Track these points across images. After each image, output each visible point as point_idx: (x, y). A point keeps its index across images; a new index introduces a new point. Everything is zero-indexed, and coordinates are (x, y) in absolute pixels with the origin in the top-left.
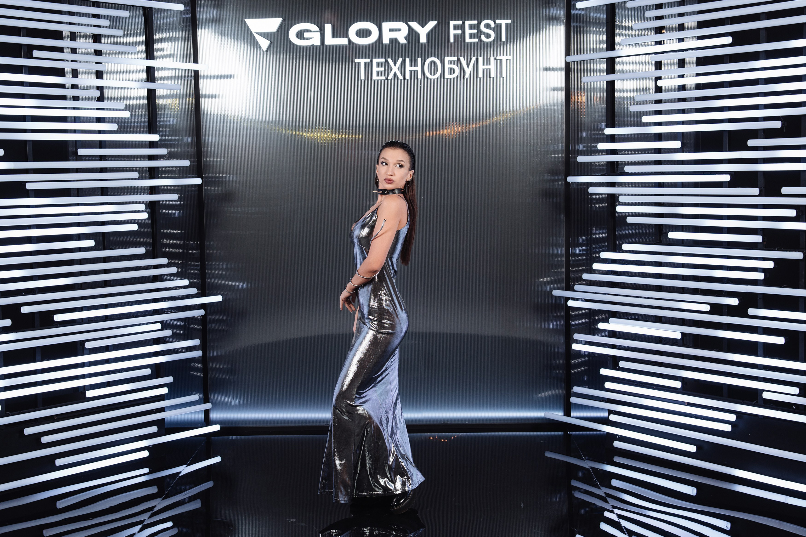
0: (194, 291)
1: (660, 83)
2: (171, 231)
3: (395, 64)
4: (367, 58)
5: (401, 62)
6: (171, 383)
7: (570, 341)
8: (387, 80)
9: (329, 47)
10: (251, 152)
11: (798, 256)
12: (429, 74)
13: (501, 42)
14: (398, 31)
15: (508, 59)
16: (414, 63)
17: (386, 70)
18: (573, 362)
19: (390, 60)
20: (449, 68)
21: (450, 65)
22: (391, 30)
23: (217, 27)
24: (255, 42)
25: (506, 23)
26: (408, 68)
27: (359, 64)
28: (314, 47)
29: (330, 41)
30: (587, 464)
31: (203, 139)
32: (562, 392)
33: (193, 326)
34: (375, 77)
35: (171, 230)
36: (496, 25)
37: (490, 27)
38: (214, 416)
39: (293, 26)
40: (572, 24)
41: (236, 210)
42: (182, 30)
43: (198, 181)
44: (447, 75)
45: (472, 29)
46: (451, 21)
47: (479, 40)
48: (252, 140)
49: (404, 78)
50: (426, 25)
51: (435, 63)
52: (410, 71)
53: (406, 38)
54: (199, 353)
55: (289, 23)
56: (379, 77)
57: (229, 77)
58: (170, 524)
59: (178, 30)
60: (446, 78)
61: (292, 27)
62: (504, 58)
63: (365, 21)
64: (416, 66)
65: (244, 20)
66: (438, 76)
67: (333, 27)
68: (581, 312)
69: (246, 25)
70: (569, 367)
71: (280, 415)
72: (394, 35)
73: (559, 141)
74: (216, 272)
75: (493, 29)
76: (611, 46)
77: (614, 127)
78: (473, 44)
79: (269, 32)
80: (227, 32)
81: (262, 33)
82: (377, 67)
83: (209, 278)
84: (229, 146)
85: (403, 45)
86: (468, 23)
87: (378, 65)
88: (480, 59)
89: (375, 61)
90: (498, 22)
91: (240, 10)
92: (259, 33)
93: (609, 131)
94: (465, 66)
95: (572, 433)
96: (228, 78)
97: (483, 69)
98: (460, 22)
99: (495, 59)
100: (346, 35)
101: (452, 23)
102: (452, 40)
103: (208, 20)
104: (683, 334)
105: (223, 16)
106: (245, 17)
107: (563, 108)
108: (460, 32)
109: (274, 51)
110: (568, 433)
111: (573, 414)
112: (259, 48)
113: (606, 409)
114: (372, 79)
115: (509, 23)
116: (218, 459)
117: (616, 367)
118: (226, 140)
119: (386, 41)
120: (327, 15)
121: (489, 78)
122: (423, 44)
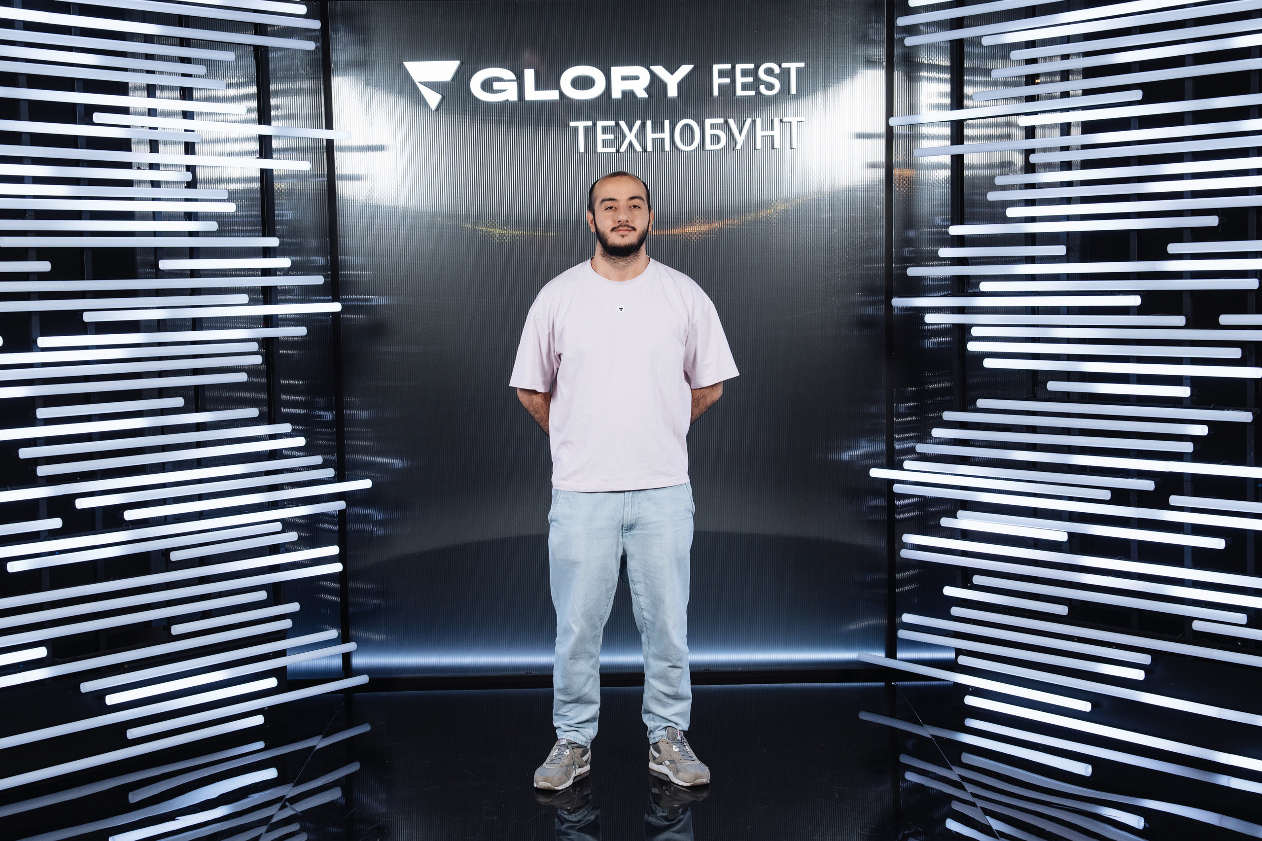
0: (330, 472)
1: (1033, 159)
2: (291, 382)
3: (630, 130)
4: (588, 121)
5: (640, 126)
6: (297, 612)
7: (895, 544)
8: (619, 153)
9: (531, 103)
10: (412, 262)
11: (1245, 417)
12: (682, 144)
13: (789, 96)
14: (635, 80)
15: (799, 122)
16: (658, 127)
17: (616, 138)
18: (899, 576)
19: (622, 123)
20: (711, 135)
21: (712, 130)
22: (624, 78)
23: (361, 73)
24: (418, 97)
25: (796, 68)
26: (650, 135)
27: (576, 128)
28: (507, 104)
29: (532, 94)
30: (928, 732)
31: (340, 242)
32: (882, 621)
33: (326, 525)
34: (600, 149)
35: (292, 380)
36: (782, 70)
37: (773, 74)
38: (357, 661)
39: (476, 72)
40: (895, 68)
41: (390, 349)
42: (308, 78)
43: (336, 307)
44: (708, 146)
45: (745, 77)
46: (715, 64)
47: (756, 93)
48: (414, 244)
49: (645, 150)
50: (676, 71)
51: (690, 127)
52: (653, 139)
53: (647, 90)
54: (337, 567)
55: (469, 67)
56: (607, 148)
57: (381, 148)
58: (295, 827)
59: (303, 79)
60: (707, 150)
61: (474, 74)
62: (794, 120)
63: (585, 65)
64: (662, 133)
65: (403, 64)
66: (695, 148)
67: (537, 76)
68: (911, 501)
69: (405, 71)
70: (892, 583)
71: (458, 660)
72: (629, 85)
73: (876, 244)
74: (359, 443)
75: (776, 76)
76: (958, 101)
77: (962, 223)
78: (748, 98)
79: (439, 82)
80: (377, 82)
81: (429, 82)
82: (603, 134)
83: (349, 453)
84: (380, 253)
85: (643, 100)
86: (739, 67)
87: (605, 130)
88: (758, 121)
89: (600, 124)
90: (784, 65)
91: (396, 49)
92: (424, 82)
93: (955, 230)
94: (735, 131)
95: (898, 683)
96: (377, 151)
97: (763, 136)
98: (728, 66)
99: (781, 121)
100: (557, 86)
101: (716, 68)
102: (716, 93)
103: (348, 63)
104: (1071, 535)
105: (370, 58)
106: (404, 58)
107: (883, 195)
108: (727, 81)
109: (447, 110)
110: (893, 683)
111: (900, 655)
112: (425, 105)
113: (953, 647)
114: (595, 151)
115: (801, 68)
116: (365, 728)
117: (967, 584)
118: (375, 244)
119: (616, 94)
120: (527, 55)
121: (772, 149)
122: (672, 99)
